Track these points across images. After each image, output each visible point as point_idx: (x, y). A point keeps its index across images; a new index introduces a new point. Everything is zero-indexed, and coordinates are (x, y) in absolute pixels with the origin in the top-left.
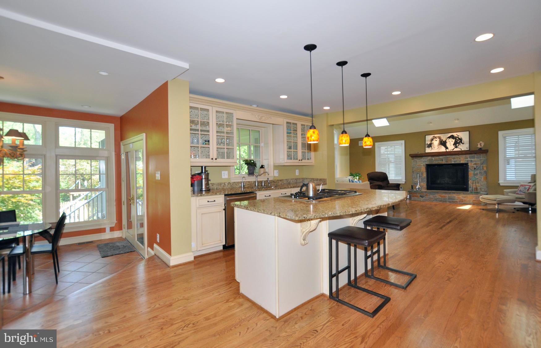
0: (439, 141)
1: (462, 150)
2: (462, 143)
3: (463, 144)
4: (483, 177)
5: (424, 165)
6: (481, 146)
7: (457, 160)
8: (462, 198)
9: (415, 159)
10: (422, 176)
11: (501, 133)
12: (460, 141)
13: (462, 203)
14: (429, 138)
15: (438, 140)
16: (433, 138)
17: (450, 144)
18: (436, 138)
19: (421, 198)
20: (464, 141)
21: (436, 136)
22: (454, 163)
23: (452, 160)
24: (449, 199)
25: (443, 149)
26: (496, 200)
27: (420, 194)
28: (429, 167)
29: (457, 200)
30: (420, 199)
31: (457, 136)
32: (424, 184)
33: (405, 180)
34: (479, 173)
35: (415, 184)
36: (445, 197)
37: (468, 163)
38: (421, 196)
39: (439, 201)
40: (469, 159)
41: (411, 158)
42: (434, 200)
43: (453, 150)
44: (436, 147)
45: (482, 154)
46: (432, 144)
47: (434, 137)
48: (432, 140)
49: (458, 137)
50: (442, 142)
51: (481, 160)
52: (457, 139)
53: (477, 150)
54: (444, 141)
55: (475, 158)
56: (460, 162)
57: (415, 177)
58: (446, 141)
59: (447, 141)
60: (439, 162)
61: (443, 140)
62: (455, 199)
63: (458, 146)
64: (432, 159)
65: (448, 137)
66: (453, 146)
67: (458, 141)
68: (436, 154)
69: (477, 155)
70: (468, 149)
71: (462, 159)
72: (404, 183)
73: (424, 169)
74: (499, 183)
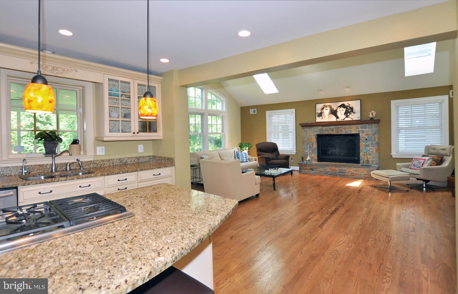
0: (330, 110)
1: (354, 119)
2: (353, 112)
3: (354, 113)
4: (374, 149)
5: (314, 135)
6: (373, 115)
7: (348, 131)
8: (353, 172)
9: (306, 129)
10: (312, 147)
11: (393, 102)
12: (351, 110)
13: (353, 177)
14: (319, 106)
15: (329, 109)
16: (323, 107)
17: (341, 113)
18: (327, 107)
19: (311, 171)
20: (355, 111)
21: (326, 104)
22: (345, 133)
23: (343, 130)
24: (339, 173)
25: (333, 119)
26: (388, 178)
27: (310, 167)
28: (320, 137)
29: (348, 173)
30: (310, 172)
31: (348, 105)
32: (315, 156)
33: (296, 151)
34: (370, 144)
35: (306, 155)
36: (335, 170)
37: (359, 134)
38: (311, 169)
39: (330, 175)
40: (360, 129)
41: (301, 127)
42: (324, 174)
43: (344, 119)
44: (327, 117)
45: (373, 124)
46: (322, 113)
47: (324, 105)
48: (323, 109)
49: (349, 106)
50: (333, 111)
51: (372, 130)
52: (348, 108)
53: (369, 120)
54: (334, 110)
55: (366, 128)
56: (351, 132)
57: (305, 148)
58: (336, 110)
59: (337, 110)
60: (329, 133)
61: (333, 109)
62: (345, 173)
63: (349, 115)
64: (323, 129)
65: (339, 105)
66: (344, 115)
67: (349, 110)
68: (326, 124)
69: (369, 125)
70: (360, 119)
71: (353, 129)
72: (295, 154)
73: (314, 140)
74: (391, 155)
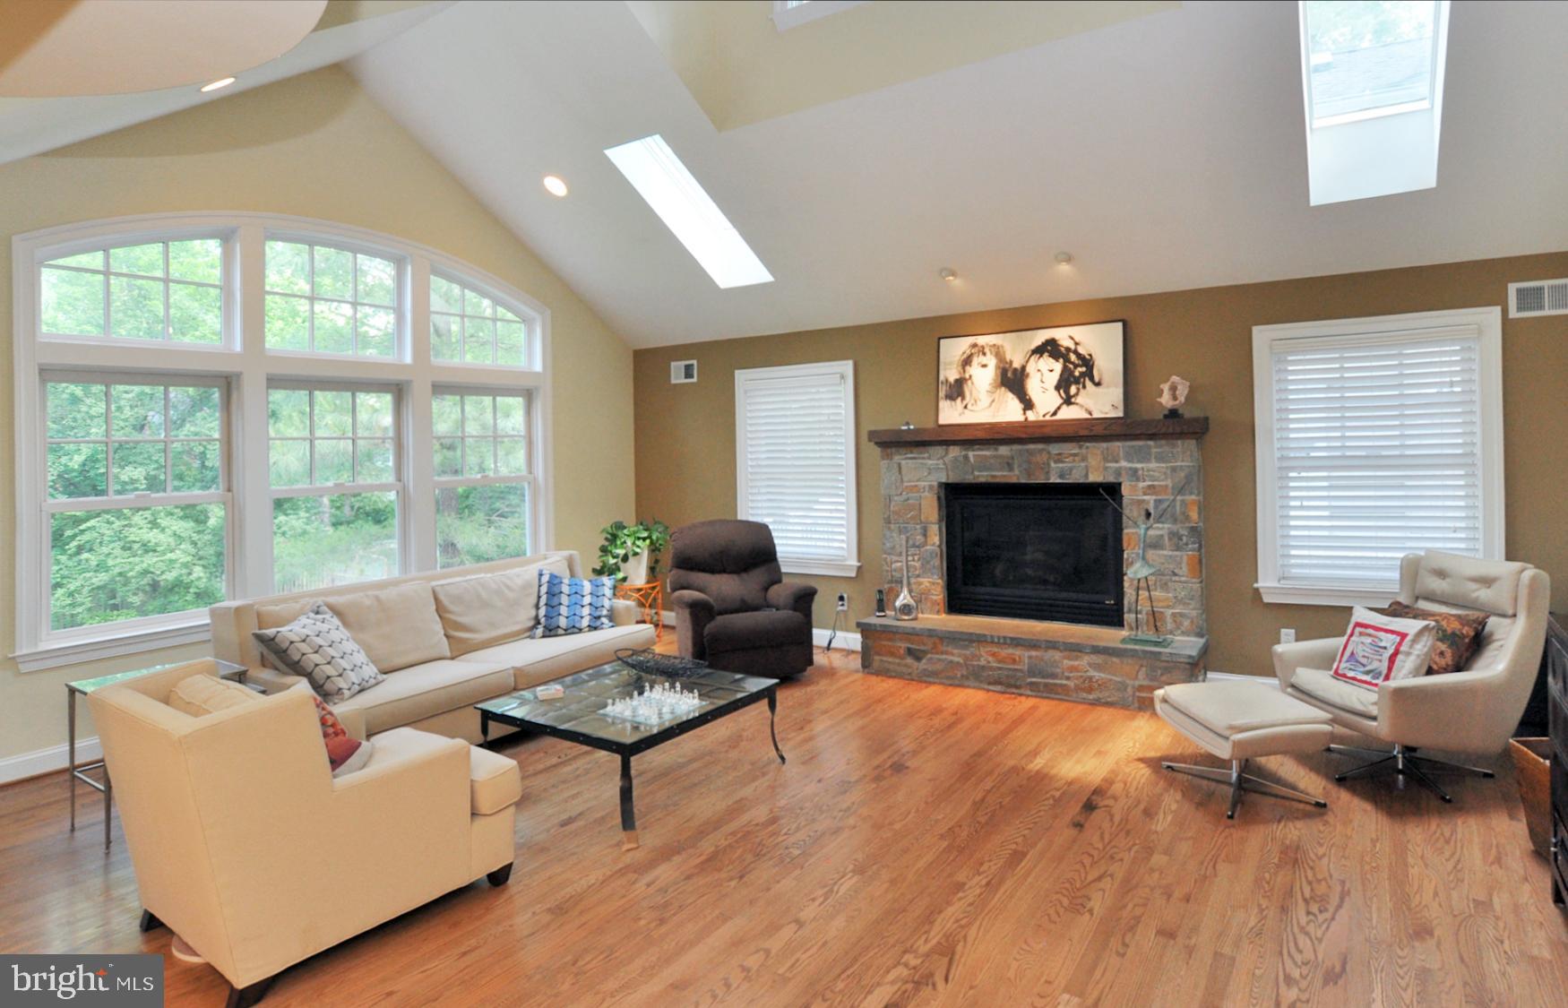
0: (997, 367)
1: (1096, 415)
2: (1092, 379)
3: (1098, 384)
4: (1184, 559)
5: (931, 487)
6: (1175, 398)
7: (1071, 469)
8: (1092, 673)
9: (897, 458)
10: (925, 544)
11: (1262, 335)
12: (1084, 369)
13: (1091, 697)
14: (953, 350)
15: (991, 361)
16: (968, 352)
17: (1043, 383)
18: (984, 354)
19: (909, 660)
20: (1100, 375)
21: (981, 340)
22: (1059, 481)
23: (1053, 465)
24: (1032, 673)
25: (1009, 411)
27: (909, 641)
28: (955, 496)
29: (1068, 678)
30: (906, 665)
31: (1073, 347)
32: (934, 585)
33: (859, 561)
34: (1166, 538)
35: (897, 582)
36: (1014, 661)
37: (1120, 484)
38: (910, 652)
39: (990, 684)
40: (1124, 464)
41: (877, 450)
42: (967, 678)
43: (1055, 413)
44: (984, 399)
45: (1179, 442)
46: (965, 380)
47: (975, 345)
48: (967, 362)
49: (1076, 352)
50: (1009, 374)
51: (1174, 469)
52: (1073, 357)
53: (1159, 420)
54: (1015, 369)
55: (1149, 461)
56: (1086, 476)
57: (893, 548)
58: (1024, 368)
59: (1028, 369)
60: (993, 476)
61: (1011, 362)
62: (1054, 676)
63: (1077, 394)
64: (966, 457)
65: (1033, 346)
66: (1056, 393)
67: (1078, 371)
68: (980, 435)
69: (1161, 446)
70: (1121, 414)
71: (1094, 461)
72: (853, 575)
73: (931, 510)
74: (1257, 590)
